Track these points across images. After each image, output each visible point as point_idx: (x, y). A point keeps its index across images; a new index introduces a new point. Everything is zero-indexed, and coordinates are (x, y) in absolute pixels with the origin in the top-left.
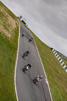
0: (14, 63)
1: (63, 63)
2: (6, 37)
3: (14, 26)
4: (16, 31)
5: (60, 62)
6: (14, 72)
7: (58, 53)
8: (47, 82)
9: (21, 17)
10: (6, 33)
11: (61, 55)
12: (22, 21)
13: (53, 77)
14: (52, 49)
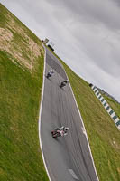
0: (38, 106)
1: (107, 105)
2: (26, 69)
3: (37, 54)
4: (40, 61)
5: (103, 103)
6: (37, 119)
7: (100, 90)
8: (85, 132)
9: (47, 40)
10: (27, 63)
11: (104, 94)
12: (49, 46)
13: (93, 125)
14: (91, 85)
